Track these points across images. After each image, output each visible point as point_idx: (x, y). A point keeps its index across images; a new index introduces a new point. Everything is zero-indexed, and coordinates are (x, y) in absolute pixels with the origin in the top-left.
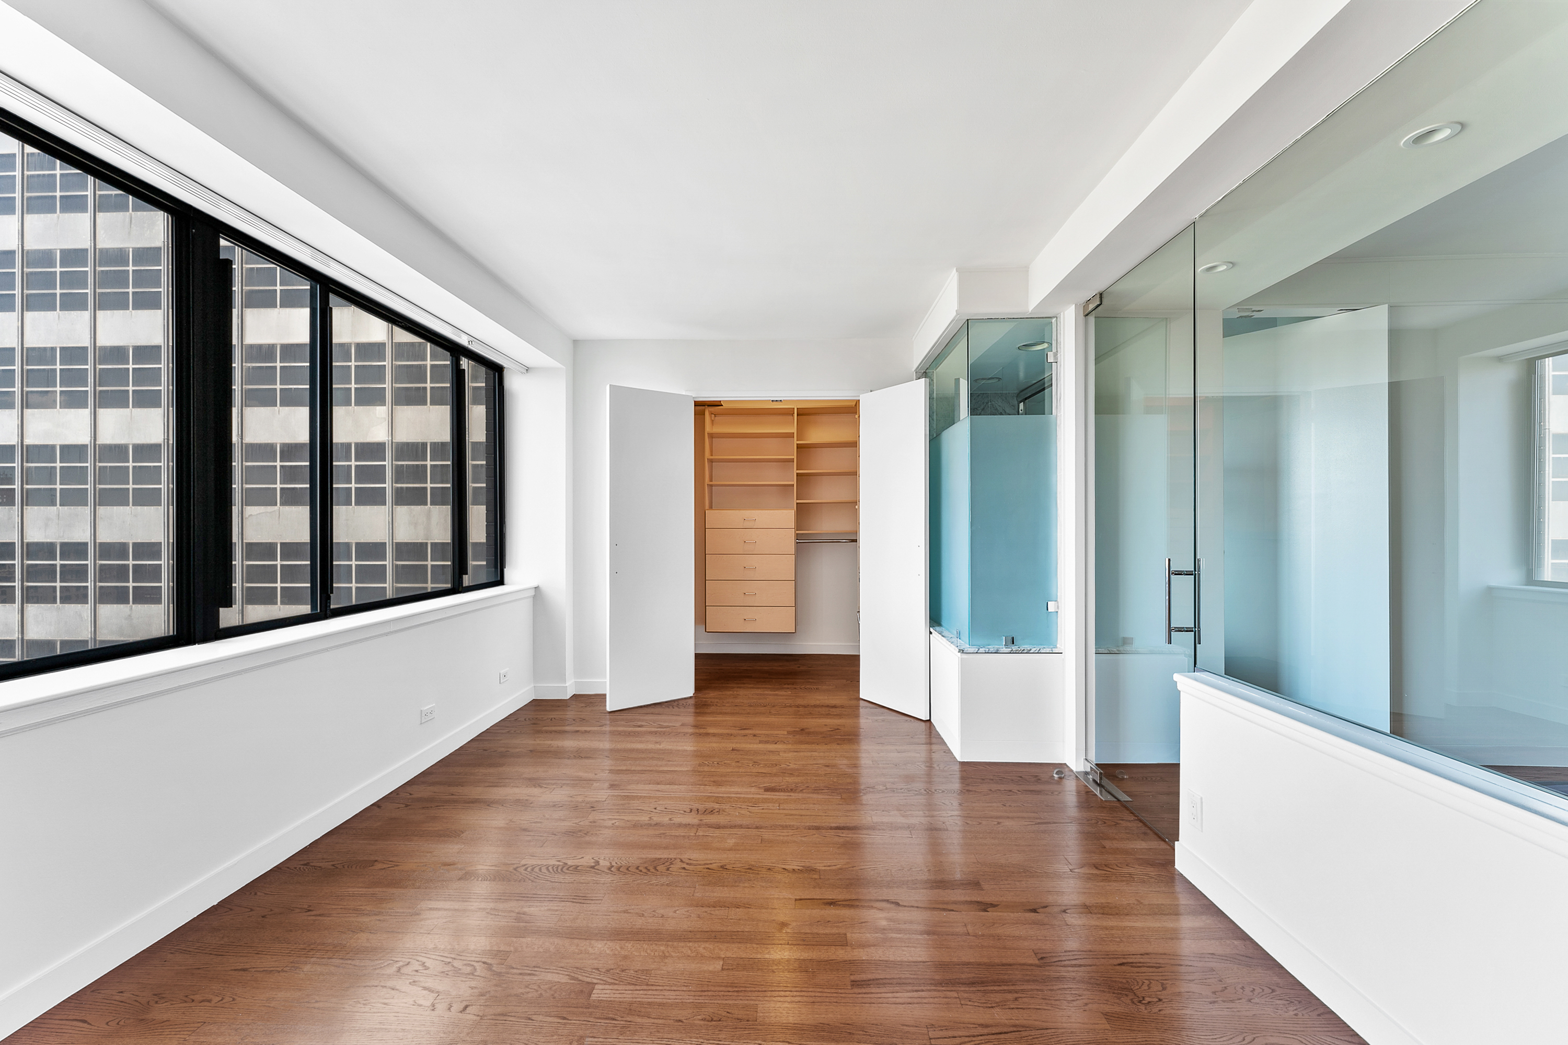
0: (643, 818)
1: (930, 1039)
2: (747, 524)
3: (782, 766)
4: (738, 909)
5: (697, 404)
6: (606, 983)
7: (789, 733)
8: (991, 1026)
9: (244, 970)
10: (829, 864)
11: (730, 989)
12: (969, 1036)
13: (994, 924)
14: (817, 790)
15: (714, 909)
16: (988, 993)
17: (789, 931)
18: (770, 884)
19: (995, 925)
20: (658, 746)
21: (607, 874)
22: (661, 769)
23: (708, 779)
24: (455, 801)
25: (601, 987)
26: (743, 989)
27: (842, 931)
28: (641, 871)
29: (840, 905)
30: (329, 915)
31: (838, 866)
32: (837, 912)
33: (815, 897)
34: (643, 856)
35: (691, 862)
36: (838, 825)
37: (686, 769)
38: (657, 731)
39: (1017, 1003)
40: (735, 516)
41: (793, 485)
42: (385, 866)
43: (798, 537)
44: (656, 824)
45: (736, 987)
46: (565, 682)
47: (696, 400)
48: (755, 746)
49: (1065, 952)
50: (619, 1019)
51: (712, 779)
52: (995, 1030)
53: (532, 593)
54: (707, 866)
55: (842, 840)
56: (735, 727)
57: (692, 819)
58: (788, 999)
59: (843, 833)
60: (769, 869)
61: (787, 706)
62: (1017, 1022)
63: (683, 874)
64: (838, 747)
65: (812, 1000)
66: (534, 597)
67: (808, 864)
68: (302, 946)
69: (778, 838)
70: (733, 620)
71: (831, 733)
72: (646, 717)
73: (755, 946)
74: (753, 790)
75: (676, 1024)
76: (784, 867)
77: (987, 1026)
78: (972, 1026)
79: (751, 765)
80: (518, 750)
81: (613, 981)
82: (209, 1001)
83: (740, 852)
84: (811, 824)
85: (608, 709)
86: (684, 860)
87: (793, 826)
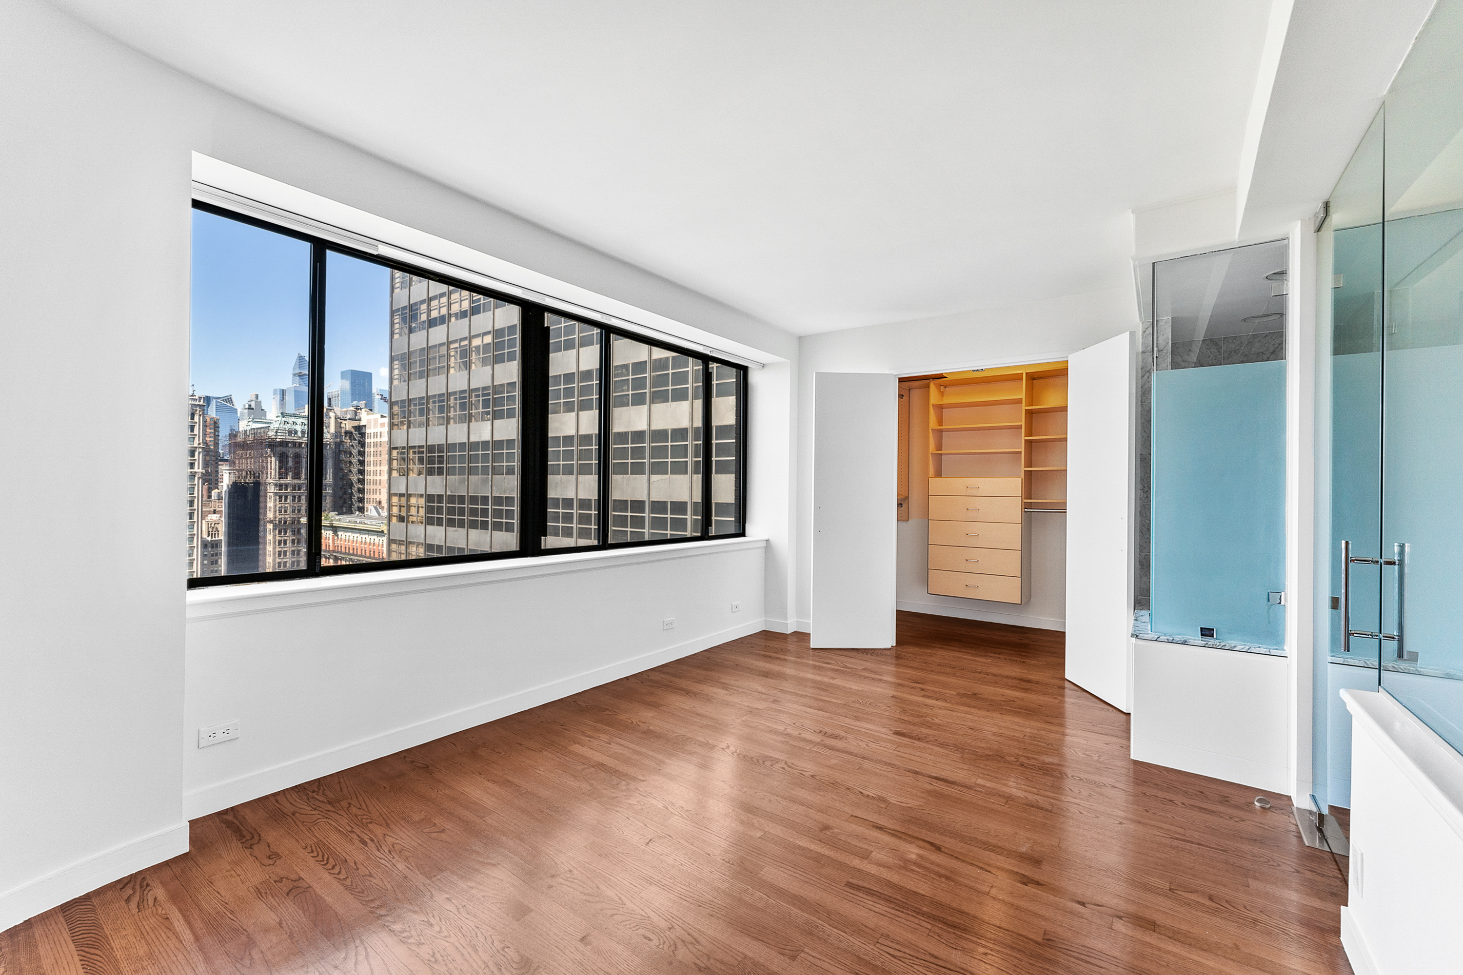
0: (780, 728)
1: (878, 942)
2: (970, 492)
3: (927, 718)
4: (801, 807)
5: (901, 380)
6: (682, 817)
7: (958, 694)
8: (941, 959)
9: (520, 744)
10: (903, 801)
11: (755, 851)
12: (913, 956)
13: (1024, 896)
14: (942, 745)
15: (784, 800)
16: (962, 938)
17: (828, 833)
18: (840, 799)
19: (1024, 898)
20: (832, 681)
21: (730, 755)
22: (821, 697)
23: (851, 713)
24: (670, 686)
25: (677, 817)
26: (764, 854)
27: (870, 848)
28: (752, 761)
29: (885, 831)
30: (569, 731)
31: (909, 805)
32: (879, 835)
33: (869, 819)
34: (762, 752)
35: (793, 766)
36: (938, 776)
37: (840, 702)
38: (838, 670)
39: (984, 956)
40: (957, 484)
41: (1021, 452)
42: (610, 713)
43: (1027, 506)
44: (788, 734)
45: (760, 851)
46: (786, 619)
47: (900, 377)
48: (916, 698)
49: (1082, 946)
50: (675, 838)
51: (855, 715)
52: (941, 963)
53: (764, 544)
54: (802, 772)
55: (931, 787)
56: (910, 679)
57: (817, 738)
58: (790, 873)
59: (937, 783)
60: (848, 789)
61: (977, 672)
62: (969, 968)
63: (780, 771)
64: (999, 716)
65: (806, 880)
66: (766, 548)
67: (883, 795)
68: (549, 742)
69: (874, 770)
70: (955, 585)
71: (1003, 703)
72: (838, 658)
73: (794, 832)
74: (884, 730)
75: (705, 855)
76: (862, 791)
77: (936, 957)
78: (922, 951)
79: (898, 711)
80: (728, 663)
81: (686, 817)
82: (500, 753)
83: (834, 770)
84: (913, 768)
85: (812, 647)
86: (788, 763)
87: (896, 765)
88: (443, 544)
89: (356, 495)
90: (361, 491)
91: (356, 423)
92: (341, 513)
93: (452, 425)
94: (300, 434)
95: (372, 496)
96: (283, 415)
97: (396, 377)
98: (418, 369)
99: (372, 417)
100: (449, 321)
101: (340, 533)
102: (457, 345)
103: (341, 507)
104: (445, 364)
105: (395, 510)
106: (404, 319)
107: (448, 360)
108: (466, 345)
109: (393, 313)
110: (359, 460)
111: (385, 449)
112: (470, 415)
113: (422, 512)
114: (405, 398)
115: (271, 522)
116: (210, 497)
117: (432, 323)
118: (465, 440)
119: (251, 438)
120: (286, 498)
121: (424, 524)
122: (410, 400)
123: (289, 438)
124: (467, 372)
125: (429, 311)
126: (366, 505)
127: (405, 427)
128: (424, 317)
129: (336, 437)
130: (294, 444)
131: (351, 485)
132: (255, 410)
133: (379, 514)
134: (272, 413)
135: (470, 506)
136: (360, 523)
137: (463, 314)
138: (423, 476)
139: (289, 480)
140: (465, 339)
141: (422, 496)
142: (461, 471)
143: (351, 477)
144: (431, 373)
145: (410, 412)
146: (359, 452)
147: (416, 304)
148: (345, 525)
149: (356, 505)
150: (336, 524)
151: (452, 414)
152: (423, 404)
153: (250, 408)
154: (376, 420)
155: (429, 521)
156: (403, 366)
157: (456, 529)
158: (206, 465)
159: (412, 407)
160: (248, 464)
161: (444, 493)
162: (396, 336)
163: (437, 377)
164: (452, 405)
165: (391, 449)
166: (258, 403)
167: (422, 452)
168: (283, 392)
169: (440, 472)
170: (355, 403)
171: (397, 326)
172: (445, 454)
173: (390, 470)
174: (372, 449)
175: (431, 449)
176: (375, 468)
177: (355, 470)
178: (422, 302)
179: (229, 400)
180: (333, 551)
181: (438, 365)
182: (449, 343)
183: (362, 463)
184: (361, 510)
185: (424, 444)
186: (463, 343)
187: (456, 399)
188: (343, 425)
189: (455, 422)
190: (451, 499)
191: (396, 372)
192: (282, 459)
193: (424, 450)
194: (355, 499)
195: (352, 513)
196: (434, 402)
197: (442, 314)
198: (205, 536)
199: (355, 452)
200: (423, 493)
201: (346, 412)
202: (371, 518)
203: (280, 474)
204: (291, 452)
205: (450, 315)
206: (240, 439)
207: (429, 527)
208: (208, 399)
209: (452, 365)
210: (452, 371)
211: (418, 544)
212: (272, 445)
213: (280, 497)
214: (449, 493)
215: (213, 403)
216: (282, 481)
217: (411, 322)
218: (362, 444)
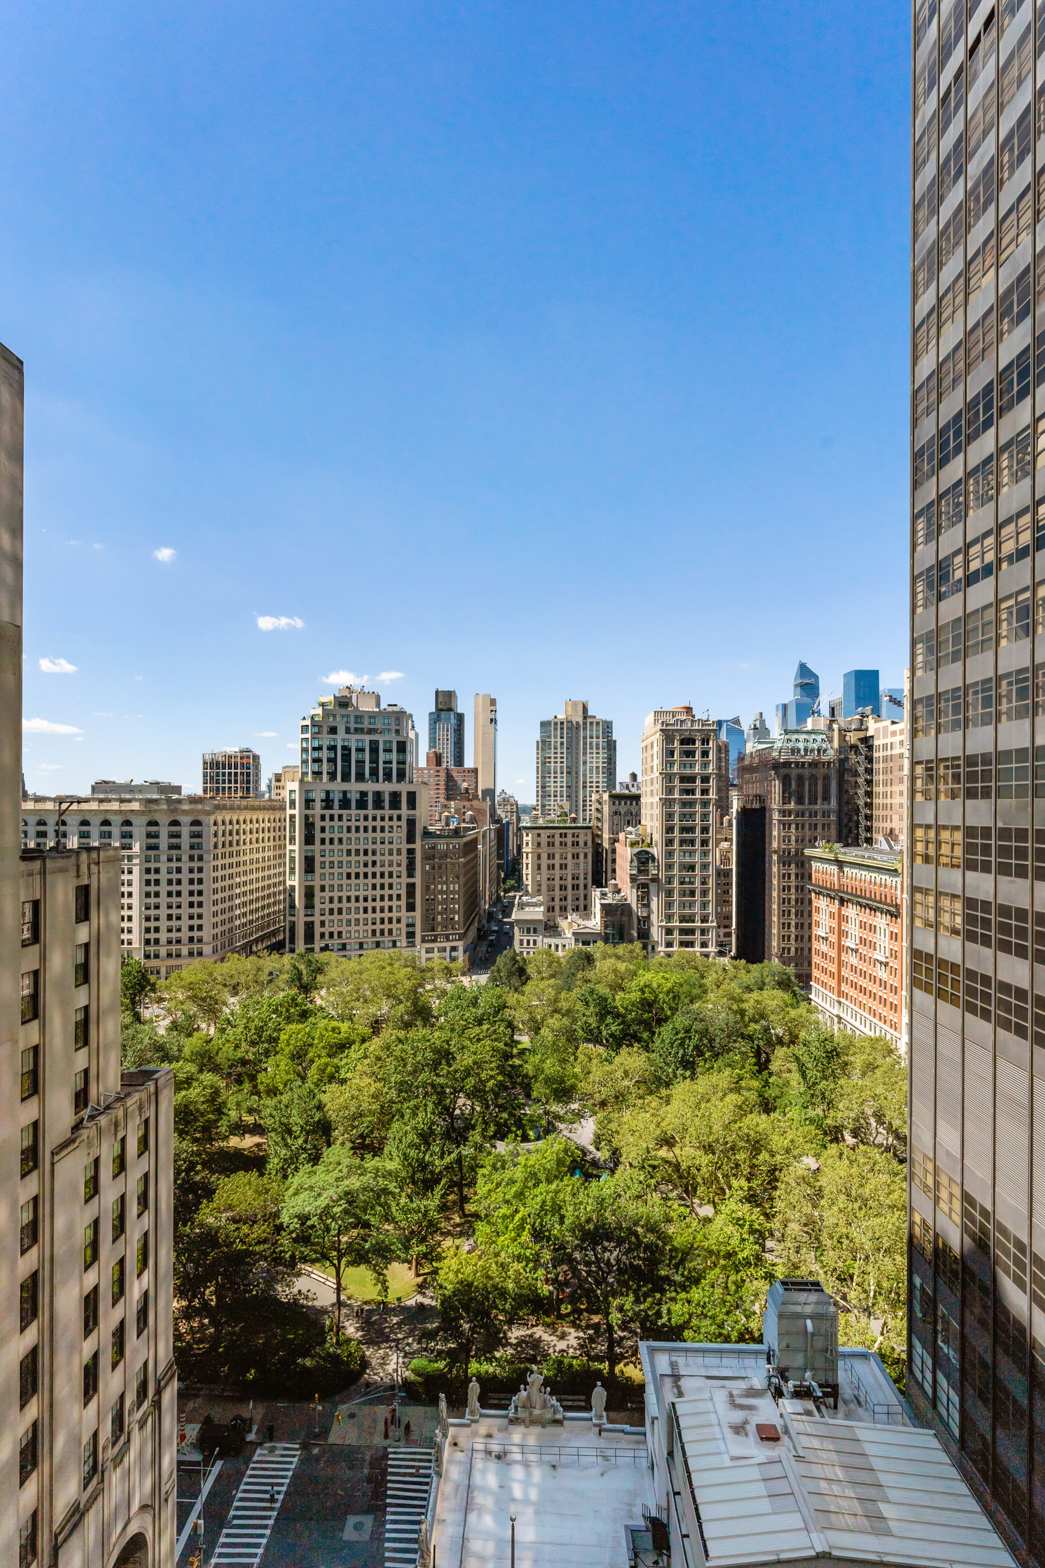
88: (991, 899)
89: (863, 823)
90: (869, 818)
91: (861, 735)
92: (847, 845)
93: (1004, 723)
94: (802, 753)
95: (881, 825)
96: (786, 732)
97: (920, 665)
98: (951, 650)
99: (880, 725)
100: (999, 568)
101: (846, 869)
102: (1012, 602)
103: (847, 837)
104: (993, 634)
105: (920, 847)
106: (930, 586)
107: (998, 627)
108: (1027, 599)
109: (914, 580)
110: (866, 780)
111: (906, 764)
112: (1035, 706)
113: (959, 851)
114: (933, 692)
115: (775, 852)
116: (722, 823)
117: (971, 579)
118: (1027, 744)
119: (756, 760)
120: (790, 825)
121: (961, 870)
122: (939, 695)
123: (793, 759)
124: (1029, 640)
125: (967, 562)
126: (875, 836)
127: (933, 732)
128: (959, 574)
129: (840, 753)
130: (797, 763)
131: (857, 811)
132: (760, 730)
133: (891, 847)
134: (776, 731)
135: (1036, 845)
136: (869, 858)
137: (1022, 553)
138: (959, 801)
139: (792, 806)
140: (1025, 590)
141: (956, 828)
142: (1021, 792)
143: (858, 802)
144: (970, 651)
145: (939, 711)
146: (866, 769)
147: (946, 558)
148: (851, 859)
149: (863, 835)
150: (841, 858)
151: (1004, 707)
152: (959, 697)
153: (755, 728)
154: (886, 728)
155: (970, 865)
156: (929, 650)
157: (1013, 878)
158: (719, 790)
159: (943, 704)
160: (753, 789)
161: (992, 825)
162: (919, 610)
163: (980, 656)
164: (1004, 693)
165: (914, 764)
166: (763, 722)
167: (958, 766)
168: (785, 707)
169: (986, 793)
170: (860, 709)
171: (920, 596)
172: (993, 767)
173: (913, 792)
174: (881, 766)
175: (971, 760)
176: (885, 789)
177: (861, 792)
178: (956, 553)
179: (737, 721)
180: (839, 891)
181: (980, 638)
182: (998, 602)
183: (869, 783)
184: (869, 841)
185: (960, 754)
186: (1020, 598)
187: (1010, 684)
188: (847, 738)
189: (1010, 718)
190: (1004, 833)
191: (920, 659)
192: (786, 781)
193: (961, 762)
194: (861, 831)
195: (859, 845)
196: (976, 693)
197: (987, 561)
198: (718, 863)
199: (861, 770)
200: (961, 824)
201: (851, 722)
202: (881, 852)
203: (784, 798)
204: (794, 773)
205: (999, 561)
206: (747, 762)
207: (970, 874)
208: (720, 723)
209: (1004, 634)
210: (1004, 642)
211: (954, 896)
212: (777, 766)
213: (784, 825)
214: (1000, 825)
215: (724, 726)
216: (786, 807)
217: (940, 585)
218: (870, 759)
